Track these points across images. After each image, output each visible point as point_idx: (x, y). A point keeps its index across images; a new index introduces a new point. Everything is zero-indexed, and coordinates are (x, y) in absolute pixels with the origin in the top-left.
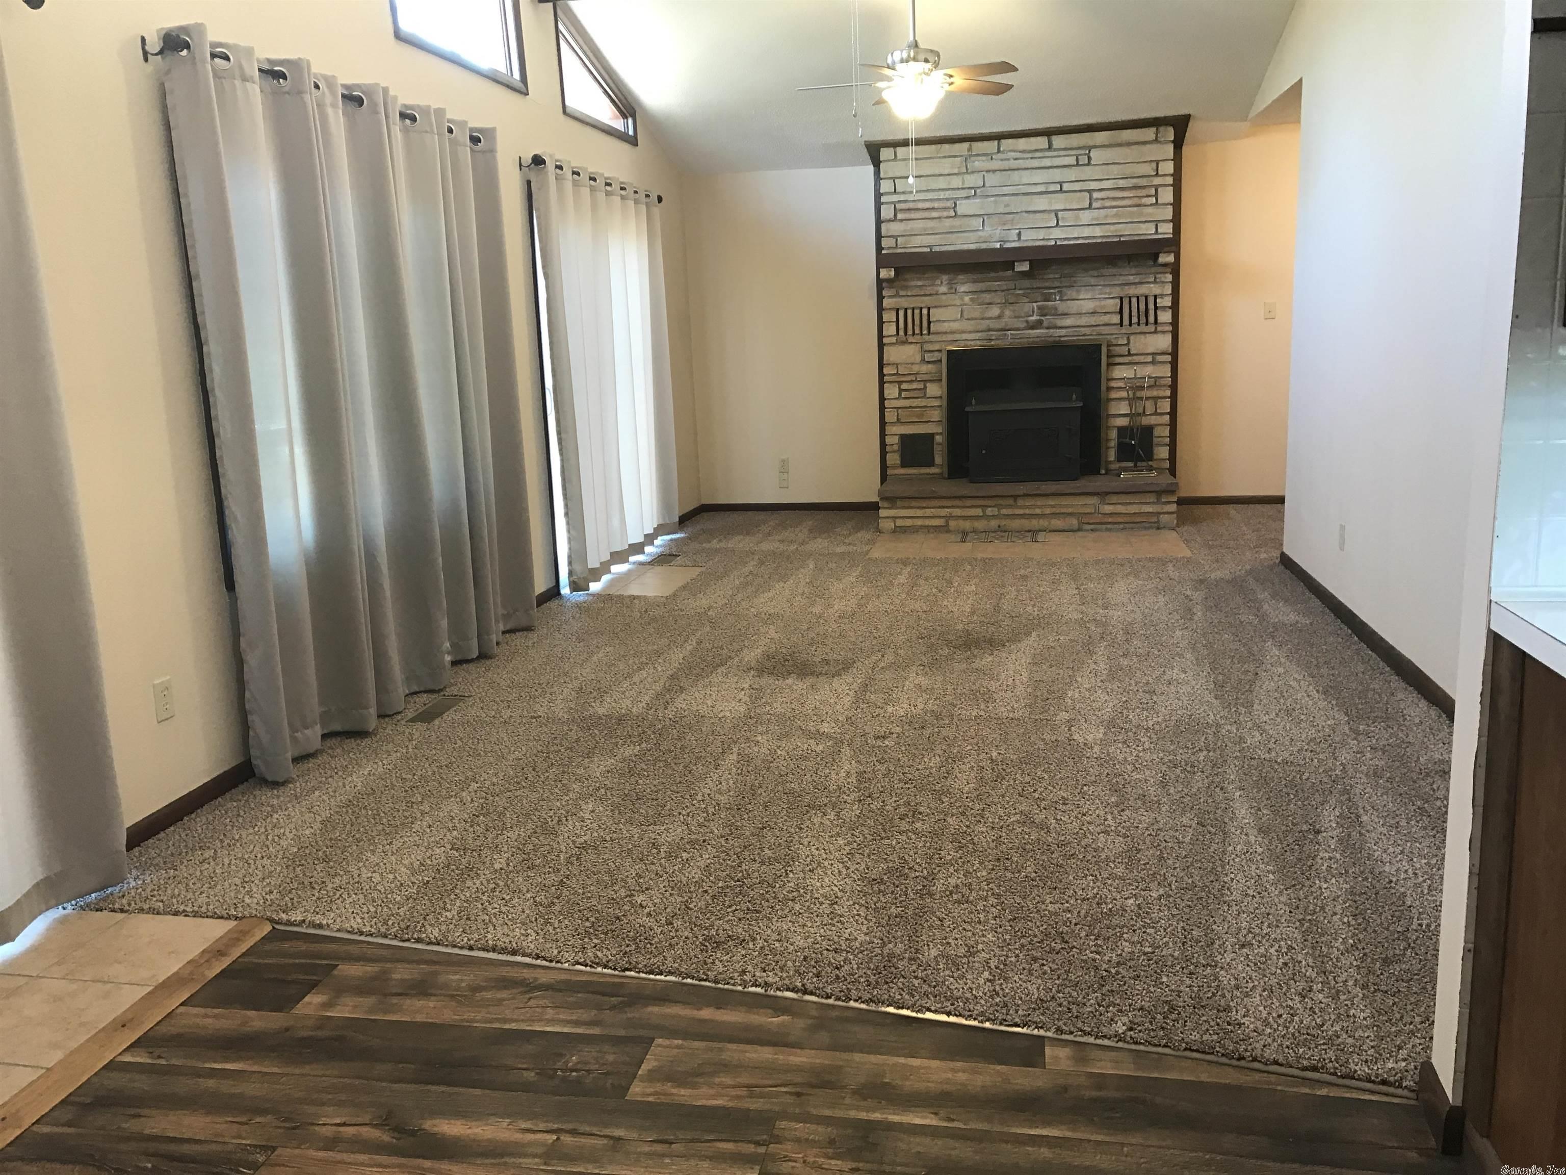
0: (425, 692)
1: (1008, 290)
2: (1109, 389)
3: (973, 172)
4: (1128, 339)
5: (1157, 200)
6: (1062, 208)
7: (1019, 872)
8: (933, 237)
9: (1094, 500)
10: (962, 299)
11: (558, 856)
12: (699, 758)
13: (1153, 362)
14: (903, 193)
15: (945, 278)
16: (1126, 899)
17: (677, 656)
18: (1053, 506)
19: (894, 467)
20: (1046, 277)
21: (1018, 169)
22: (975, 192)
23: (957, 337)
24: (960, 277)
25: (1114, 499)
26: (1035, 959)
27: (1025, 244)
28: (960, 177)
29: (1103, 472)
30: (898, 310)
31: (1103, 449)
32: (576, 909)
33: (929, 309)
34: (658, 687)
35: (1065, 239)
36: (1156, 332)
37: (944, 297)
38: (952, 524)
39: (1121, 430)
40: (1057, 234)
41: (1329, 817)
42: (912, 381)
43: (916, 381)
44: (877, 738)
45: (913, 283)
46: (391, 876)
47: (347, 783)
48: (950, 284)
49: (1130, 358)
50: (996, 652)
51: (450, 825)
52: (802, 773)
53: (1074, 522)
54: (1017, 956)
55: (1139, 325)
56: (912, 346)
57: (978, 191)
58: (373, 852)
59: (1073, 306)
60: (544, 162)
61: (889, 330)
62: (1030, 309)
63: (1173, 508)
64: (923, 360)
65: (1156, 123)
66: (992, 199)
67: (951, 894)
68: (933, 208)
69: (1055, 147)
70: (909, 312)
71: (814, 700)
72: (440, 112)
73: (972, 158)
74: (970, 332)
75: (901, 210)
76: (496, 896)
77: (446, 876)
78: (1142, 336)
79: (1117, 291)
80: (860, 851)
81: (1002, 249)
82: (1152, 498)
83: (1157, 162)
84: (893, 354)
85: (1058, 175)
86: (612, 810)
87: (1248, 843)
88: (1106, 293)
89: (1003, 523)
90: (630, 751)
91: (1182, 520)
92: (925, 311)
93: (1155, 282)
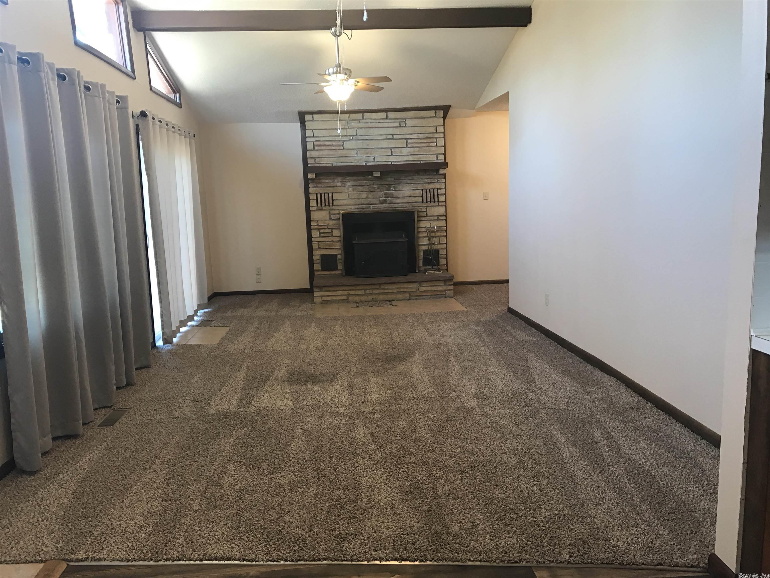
0: (103, 408)
1: (370, 185)
2: (419, 232)
3: (351, 128)
4: (426, 208)
5: (437, 144)
6: (394, 147)
7: (475, 479)
8: (333, 158)
9: (415, 285)
10: (348, 189)
11: (228, 498)
12: (281, 433)
13: (438, 220)
14: (318, 137)
15: (340, 179)
16: (532, 487)
17: (240, 377)
18: (397, 288)
19: (318, 271)
20: (387, 179)
21: (373, 128)
22: (353, 138)
23: (347, 207)
24: (347, 178)
25: (425, 284)
26: (507, 525)
27: (377, 164)
28: (345, 130)
29: (417, 271)
30: (317, 194)
31: (417, 260)
32: (254, 528)
33: (332, 194)
34: (239, 395)
35: (396, 161)
36: (438, 206)
37: (339, 188)
38: (350, 298)
39: (424, 251)
40: (392, 159)
41: (598, 435)
42: (325, 229)
43: (327, 228)
44: (370, 413)
45: (324, 181)
46: (133, 522)
47: (78, 467)
48: (342, 182)
49: (427, 218)
50: (404, 363)
51: (155, 486)
52: (340, 436)
53: (407, 295)
54: (498, 524)
55: (430, 202)
56: (325, 211)
57: (354, 137)
58: (114, 508)
59: (401, 194)
60: (146, 115)
61: (313, 203)
62: (381, 195)
63: (452, 287)
64: (331, 219)
65: (435, 108)
66: (361, 141)
67: (449, 495)
68: (333, 145)
69: (389, 118)
70: (323, 195)
71: (328, 396)
72: (103, 86)
73: (351, 122)
74: (352, 205)
75: (317, 145)
76: (203, 526)
77: (167, 518)
78: (432, 208)
79: (420, 187)
80: (392, 477)
81: (366, 166)
82: (442, 283)
83: (436, 127)
84: (315, 215)
85: (391, 131)
86: (246, 468)
87: (570, 452)
88: (415, 187)
89: (374, 297)
90: (240, 433)
91: (456, 293)
92: (330, 195)
93: (437, 182)
